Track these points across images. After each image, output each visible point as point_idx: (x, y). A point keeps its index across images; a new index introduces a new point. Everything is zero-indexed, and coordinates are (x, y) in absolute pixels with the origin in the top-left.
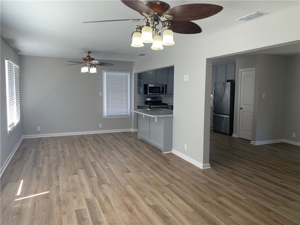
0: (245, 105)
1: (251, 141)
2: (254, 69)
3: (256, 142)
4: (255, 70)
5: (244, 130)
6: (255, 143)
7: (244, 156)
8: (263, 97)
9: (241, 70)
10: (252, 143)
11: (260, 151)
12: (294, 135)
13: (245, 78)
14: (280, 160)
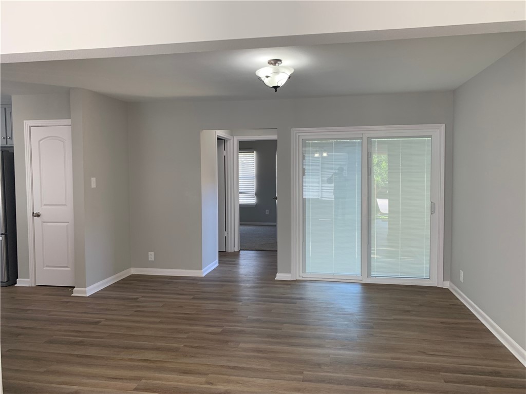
0: (45, 205)
1: (74, 287)
2: (68, 122)
3: (87, 289)
4: (70, 124)
5: (47, 266)
6: (85, 292)
7: (81, 339)
8: (94, 185)
9: (27, 123)
10: (77, 292)
11: (107, 310)
12: (151, 256)
13: (41, 142)
14: (159, 320)
